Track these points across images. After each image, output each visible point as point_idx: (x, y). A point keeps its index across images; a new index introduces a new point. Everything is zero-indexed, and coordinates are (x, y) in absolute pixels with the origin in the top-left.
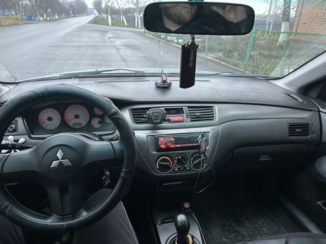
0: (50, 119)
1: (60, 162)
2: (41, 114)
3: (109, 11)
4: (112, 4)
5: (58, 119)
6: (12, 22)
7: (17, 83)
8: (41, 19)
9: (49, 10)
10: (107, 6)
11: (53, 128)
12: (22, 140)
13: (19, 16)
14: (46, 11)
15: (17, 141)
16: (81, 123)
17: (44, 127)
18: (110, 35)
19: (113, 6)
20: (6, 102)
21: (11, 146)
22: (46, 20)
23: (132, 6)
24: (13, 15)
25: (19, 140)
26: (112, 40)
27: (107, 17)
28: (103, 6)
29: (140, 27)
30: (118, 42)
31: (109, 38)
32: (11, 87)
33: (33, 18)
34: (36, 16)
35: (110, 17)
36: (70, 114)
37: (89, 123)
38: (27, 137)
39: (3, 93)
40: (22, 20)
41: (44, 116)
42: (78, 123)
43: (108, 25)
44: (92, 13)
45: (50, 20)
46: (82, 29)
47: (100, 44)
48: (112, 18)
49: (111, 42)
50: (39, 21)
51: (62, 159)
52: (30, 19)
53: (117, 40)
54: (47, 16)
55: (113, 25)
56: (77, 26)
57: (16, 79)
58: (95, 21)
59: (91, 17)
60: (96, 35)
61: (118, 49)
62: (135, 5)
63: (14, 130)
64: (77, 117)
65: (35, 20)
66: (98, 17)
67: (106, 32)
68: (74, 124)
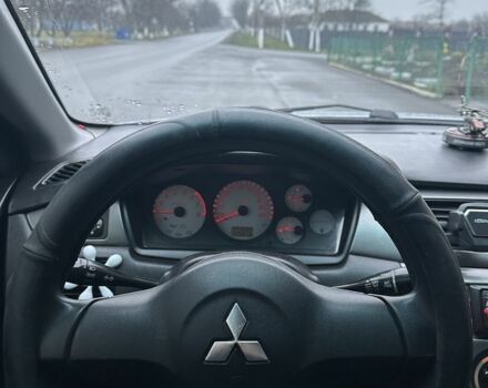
0: (180, 212)
1: (236, 345)
2: (161, 198)
3: (261, 20)
4: (267, 7)
5: (199, 215)
6: (91, 40)
7: (109, 127)
8: (140, 36)
9: (155, 21)
10: (257, 12)
11: (184, 236)
12: (114, 259)
13: (104, 32)
14: (149, 23)
15: (101, 260)
16: (251, 229)
17: (164, 232)
18: (260, 64)
19: (269, 12)
20: (84, 163)
21: (93, 275)
22: (147, 39)
23: (304, 10)
24: (94, 30)
25: (106, 259)
26: (264, 73)
27: (256, 34)
28: (250, 11)
29: (318, 49)
30: (276, 77)
31: (259, 70)
32: (97, 133)
33: (126, 35)
34: (131, 31)
35: (261, 32)
36: (227, 204)
37: (271, 230)
38: (126, 252)
39: (80, 144)
40: (108, 38)
41: (166, 203)
42: (243, 228)
43: (257, 46)
44: (229, 25)
45: (155, 39)
46: (209, 53)
47: (241, 80)
48: (265, 35)
49: (262, 76)
50: (136, 39)
51: (240, 338)
52: (122, 35)
53: (272, 73)
54: (149, 31)
55: (266, 46)
56: (201, 48)
57: (108, 115)
58: (233, 40)
59: (226, 34)
60: (234, 64)
61: (276, 91)
62: (310, 7)
63: (99, 234)
64: (243, 211)
65: (129, 38)
66: (239, 32)
67: (252, 59)
68: (234, 228)
